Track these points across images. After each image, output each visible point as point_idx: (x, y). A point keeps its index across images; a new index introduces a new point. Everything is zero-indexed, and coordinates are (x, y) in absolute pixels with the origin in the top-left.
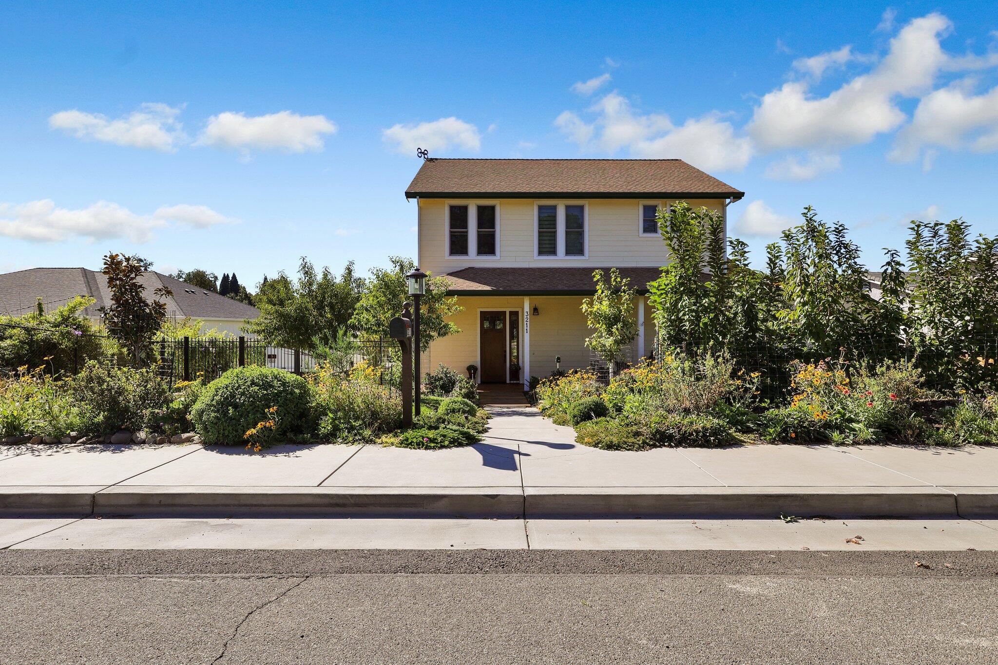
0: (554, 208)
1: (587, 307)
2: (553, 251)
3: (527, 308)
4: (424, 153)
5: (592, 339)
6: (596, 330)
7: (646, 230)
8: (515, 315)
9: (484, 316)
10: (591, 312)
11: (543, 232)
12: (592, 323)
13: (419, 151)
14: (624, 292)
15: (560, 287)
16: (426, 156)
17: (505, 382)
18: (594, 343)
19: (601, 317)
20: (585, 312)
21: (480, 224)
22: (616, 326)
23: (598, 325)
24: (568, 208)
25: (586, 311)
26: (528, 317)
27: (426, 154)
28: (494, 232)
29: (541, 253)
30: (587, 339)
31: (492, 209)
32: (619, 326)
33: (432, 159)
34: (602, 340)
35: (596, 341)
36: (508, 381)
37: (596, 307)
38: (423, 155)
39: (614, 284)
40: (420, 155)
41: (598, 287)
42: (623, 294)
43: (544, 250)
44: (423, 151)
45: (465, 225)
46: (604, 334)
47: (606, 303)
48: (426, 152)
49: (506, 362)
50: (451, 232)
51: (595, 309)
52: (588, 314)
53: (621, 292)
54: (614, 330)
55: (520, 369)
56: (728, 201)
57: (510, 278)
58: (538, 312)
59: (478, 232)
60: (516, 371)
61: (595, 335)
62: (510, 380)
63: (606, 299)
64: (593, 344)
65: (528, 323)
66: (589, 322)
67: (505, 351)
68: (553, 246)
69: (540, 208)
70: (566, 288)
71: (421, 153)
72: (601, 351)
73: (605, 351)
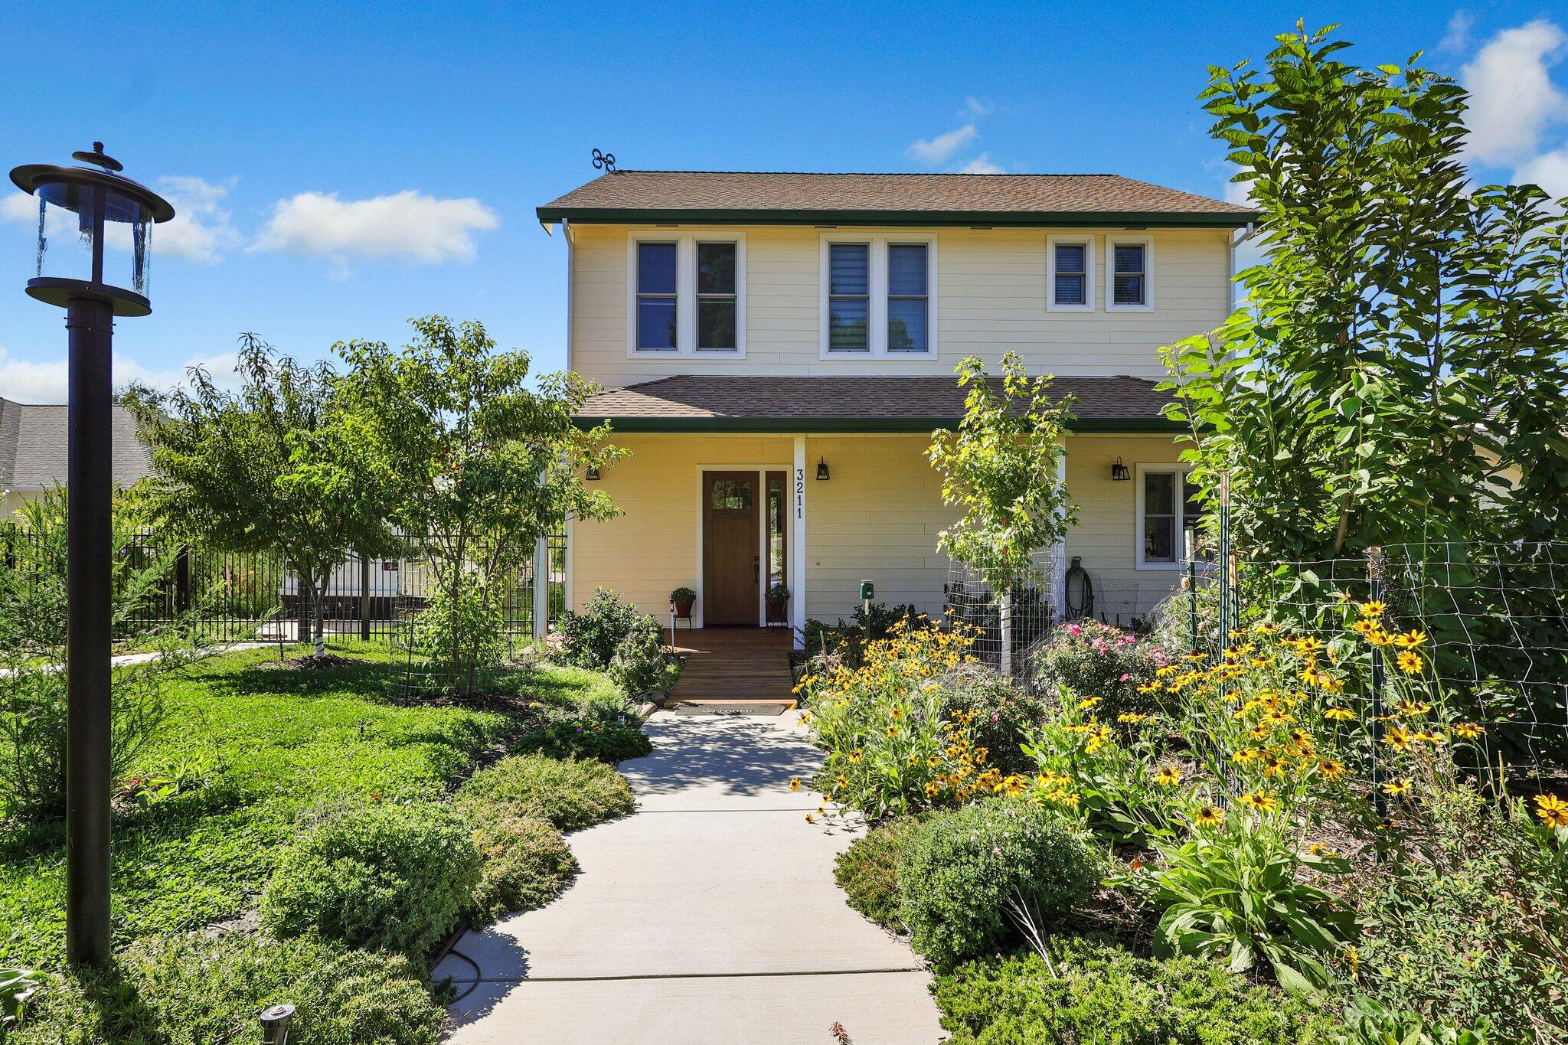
0: (863, 248)
1: (941, 452)
2: (860, 342)
3: (800, 461)
4: (606, 160)
5: (955, 531)
6: (962, 511)
7: (1060, 298)
8: (778, 479)
9: (711, 479)
10: (952, 464)
11: (841, 300)
12: (953, 492)
13: (597, 154)
14: (1039, 410)
15: (875, 413)
16: (611, 167)
17: (757, 625)
18: (960, 543)
19: (977, 477)
20: (936, 465)
21: (704, 283)
22: (1021, 499)
23: (969, 498)
24: (893, 248)
25: (940, 461)
26: (803, 481)
27: (611, 163)
28: (734, 299)
29: (834, 346)
30: (943, 534)
31: (730, 249)
32: (1030, 498)
33: (621, 172)
34: (981, 536)
35: (966, 538)
36: (763, 623)
37: (965, 453)
38: (604, 164)
39: (1011, 391)
40: (598, 163)
41: (969, 402)
42: (1034, 417)
43: (841, 339)
44: (604, 156)
45: (671, 284)
46: (985, 521)
47: (990, 438)
48: (610, 159)
49: (757, 581)
50: (640, 299)
51: (962, 457)
52: (944, 470)
53: (1032, 412)
54: (1015, 509)
55: (788, 597)
56: (1240, 232)
57: (766, 395)
58: (827, 473)
59: (699, 299)
60: (780, 602)
61: (962, 523)
62: (767, 621)
63: (992, 428)
64: (957, 546)
65: (803, 496)
66: (946, 492)
67: (757, 558)
68: (861, 331)
69: (835, 248)
70: (889, 415)
71: (599, 159)
72: (979, 565)
73: (989, 563)
